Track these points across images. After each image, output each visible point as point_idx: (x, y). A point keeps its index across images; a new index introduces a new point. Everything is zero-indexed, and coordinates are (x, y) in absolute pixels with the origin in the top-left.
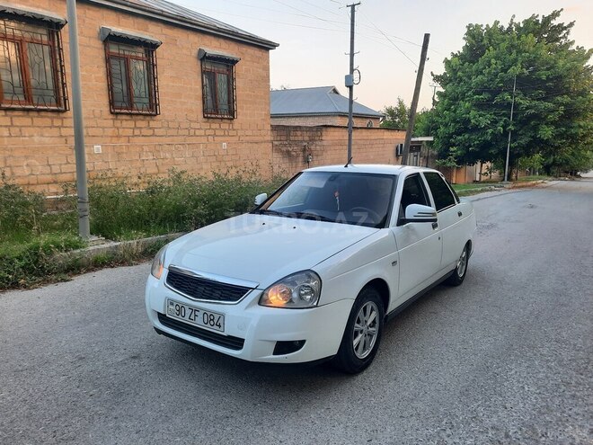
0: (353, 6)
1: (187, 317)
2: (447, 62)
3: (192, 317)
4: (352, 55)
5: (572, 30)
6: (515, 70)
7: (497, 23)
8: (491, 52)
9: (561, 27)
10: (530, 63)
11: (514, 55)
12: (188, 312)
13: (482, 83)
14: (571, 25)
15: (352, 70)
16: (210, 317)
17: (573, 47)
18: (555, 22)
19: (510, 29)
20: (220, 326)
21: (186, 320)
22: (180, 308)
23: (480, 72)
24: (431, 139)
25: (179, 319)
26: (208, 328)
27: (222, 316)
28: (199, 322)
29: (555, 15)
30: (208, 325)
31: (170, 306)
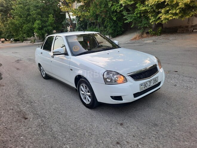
1: (148, 86)
3: (150, 84)
20: (157, 81)
30: (155, 83)
31: (141, 87)
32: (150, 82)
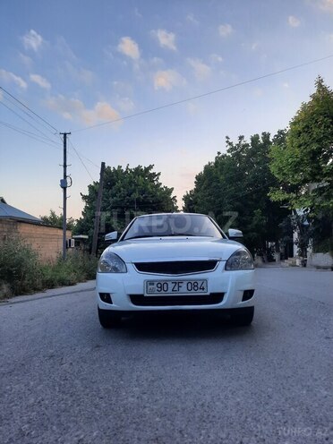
0: (65, 134)
1: (170, 290)
2: (90, 187)
3: (176, 288)
4: (65, 166)
5: (160, 177)
6: (135, 196)
7: (120, 167)
8: (119, 184)
9: (154, 175)
10: (143, 192)
11: (133, 187)
12: (171, 286)
13: (117, 201)
14: (159, 174)
15: (65, 176)
16: (194, 284)
17: (162, 186)
18: (151, 172)
19: (126, 172)
20: (203, 289)
21: (170, 293)
22: (162, 285)
23: (114, 195)
24: (86, 237)
25: (163, 294)
26: (193, 293)
27: (205, 280)
28: (184, 291)
29: (151, 167)
30: (193, 291)
31: (150, 287)
32: (176, 283)
